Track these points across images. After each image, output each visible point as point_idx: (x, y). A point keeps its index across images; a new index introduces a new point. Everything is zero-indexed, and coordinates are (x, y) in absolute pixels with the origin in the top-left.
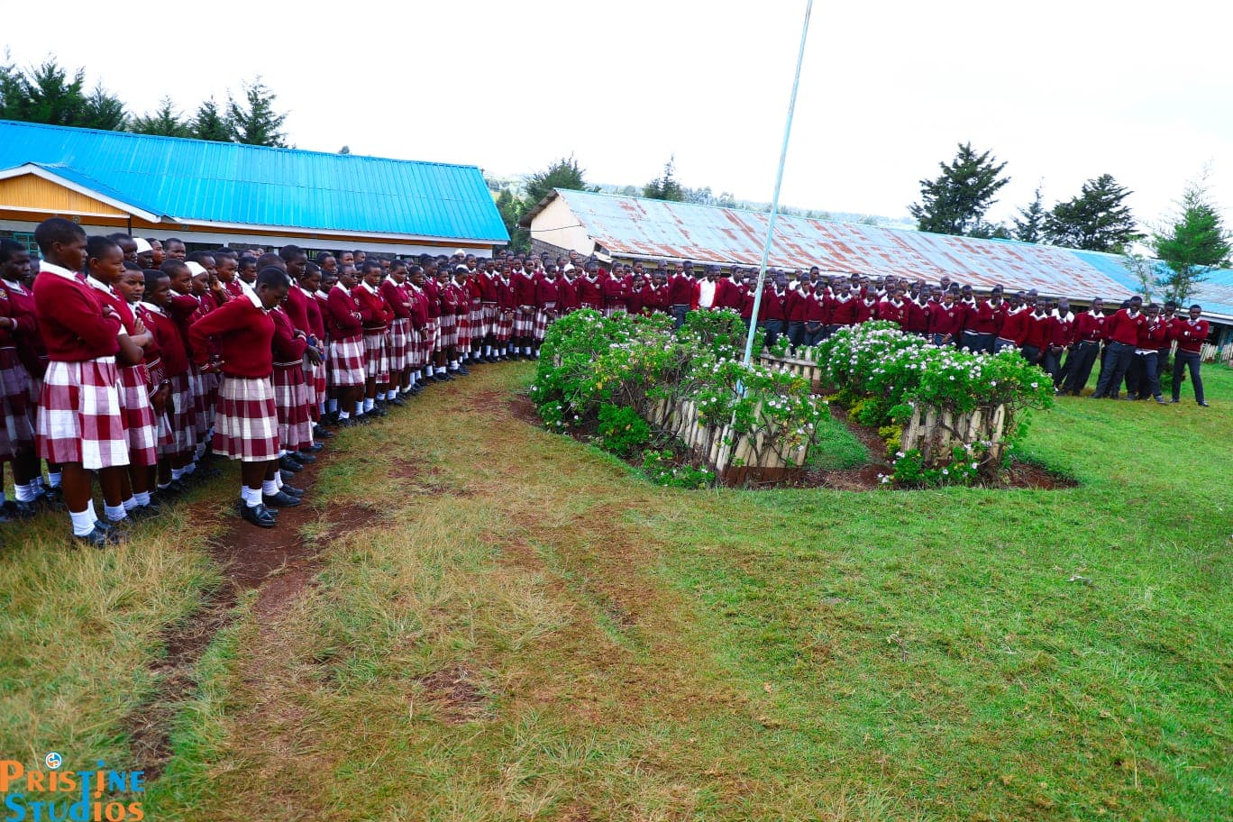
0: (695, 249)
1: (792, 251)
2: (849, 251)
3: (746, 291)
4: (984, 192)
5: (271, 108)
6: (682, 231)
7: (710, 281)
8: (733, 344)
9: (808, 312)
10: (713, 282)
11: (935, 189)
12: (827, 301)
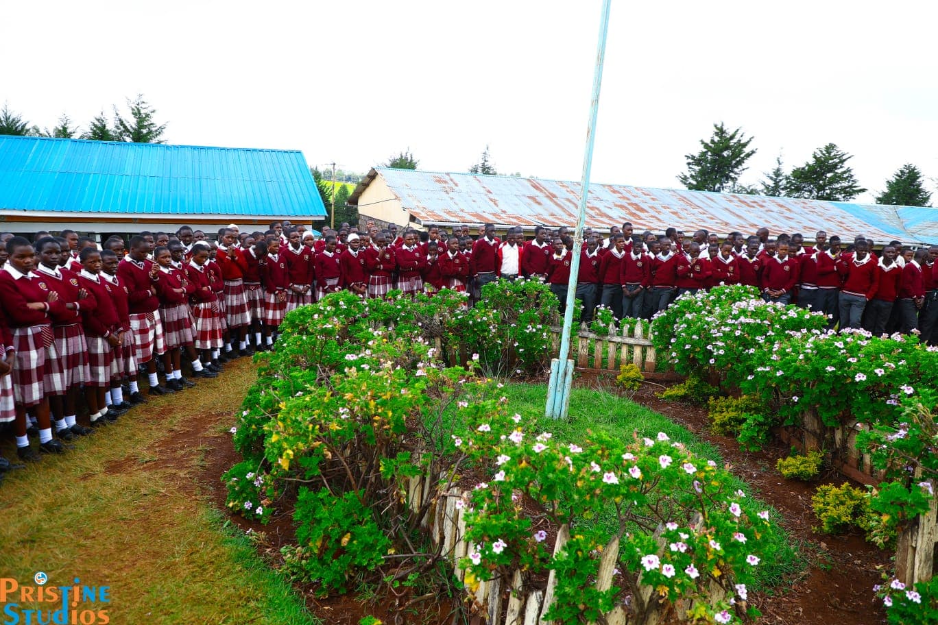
0: (503, 215)
1: (592, 213)
2: (642, 210)
3: (551, 253)
4: (738, 162)
5: (153, 121)
6: (491, 200)
7: (512, 245)
8: (543, 322)
9: (625, 274)
10: (516, 246)
11: (697, 161)
12: (645, 259)
